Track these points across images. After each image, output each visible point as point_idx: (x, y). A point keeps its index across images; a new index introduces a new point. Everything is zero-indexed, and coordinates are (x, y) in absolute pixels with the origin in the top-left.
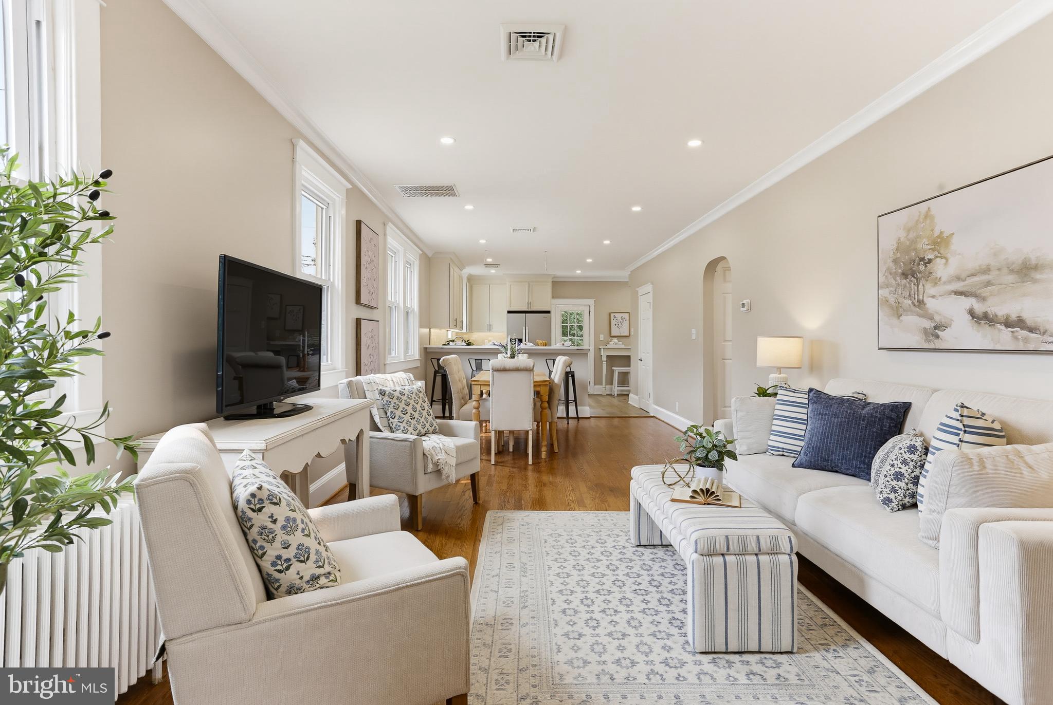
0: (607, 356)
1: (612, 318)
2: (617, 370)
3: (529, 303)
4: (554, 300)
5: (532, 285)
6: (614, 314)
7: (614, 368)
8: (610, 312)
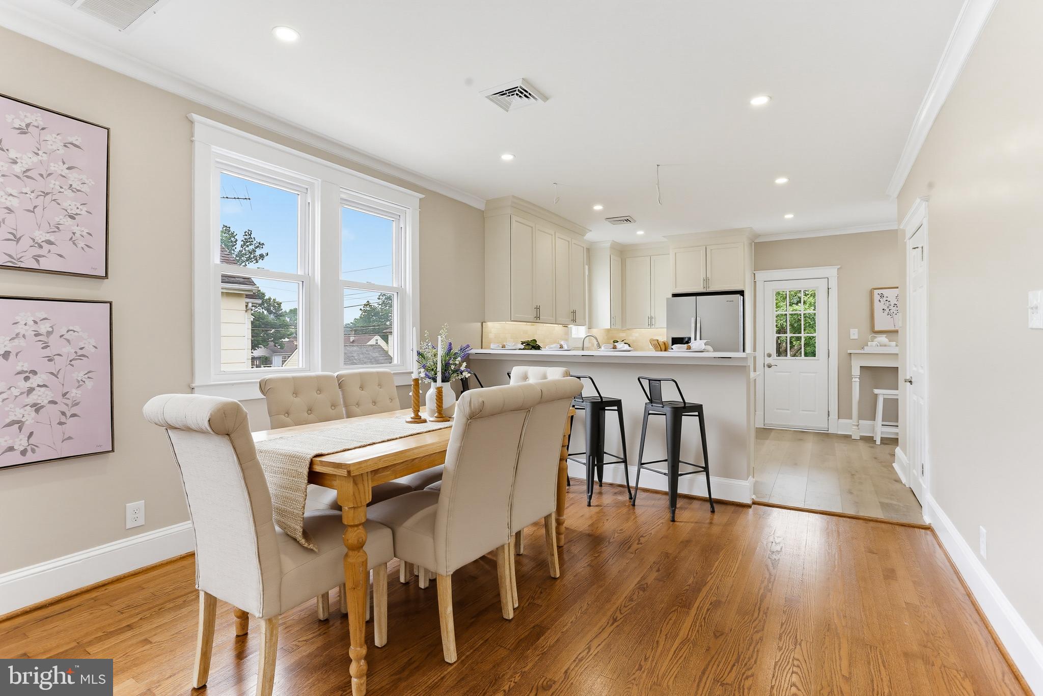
0: (861, 367)
1: (876, 297)
2: (882, 393)
3: (706, 280)
4: (755, 272)
5: (711, 250)
6: (880, 291)
7: (876, 391)
8: (871, 288)
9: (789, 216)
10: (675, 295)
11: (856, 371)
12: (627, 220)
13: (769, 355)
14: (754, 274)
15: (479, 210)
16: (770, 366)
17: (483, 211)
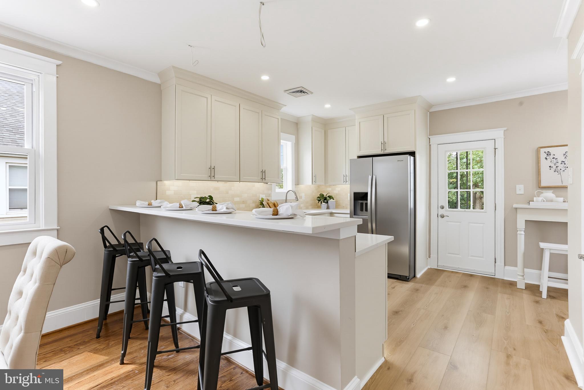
0: (525, 220)
1: (543, 155)
2: (549, 247)
3: (384, 144)
4: (430, 137)
5: (388, 118)
6: (547, 150)
7: (542, 245)
8: (538, 147)
9: (451, 80)
10: (360, 157)
11: (521, 225)
12: (301, 91)
13: (442, 208)
14: (429, 139)
15: (155, 83)
16: (442, 217)
17: (160, 85)
